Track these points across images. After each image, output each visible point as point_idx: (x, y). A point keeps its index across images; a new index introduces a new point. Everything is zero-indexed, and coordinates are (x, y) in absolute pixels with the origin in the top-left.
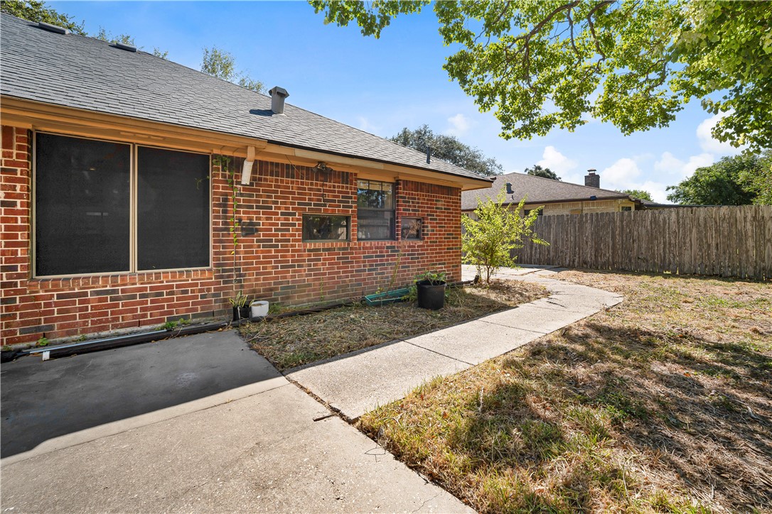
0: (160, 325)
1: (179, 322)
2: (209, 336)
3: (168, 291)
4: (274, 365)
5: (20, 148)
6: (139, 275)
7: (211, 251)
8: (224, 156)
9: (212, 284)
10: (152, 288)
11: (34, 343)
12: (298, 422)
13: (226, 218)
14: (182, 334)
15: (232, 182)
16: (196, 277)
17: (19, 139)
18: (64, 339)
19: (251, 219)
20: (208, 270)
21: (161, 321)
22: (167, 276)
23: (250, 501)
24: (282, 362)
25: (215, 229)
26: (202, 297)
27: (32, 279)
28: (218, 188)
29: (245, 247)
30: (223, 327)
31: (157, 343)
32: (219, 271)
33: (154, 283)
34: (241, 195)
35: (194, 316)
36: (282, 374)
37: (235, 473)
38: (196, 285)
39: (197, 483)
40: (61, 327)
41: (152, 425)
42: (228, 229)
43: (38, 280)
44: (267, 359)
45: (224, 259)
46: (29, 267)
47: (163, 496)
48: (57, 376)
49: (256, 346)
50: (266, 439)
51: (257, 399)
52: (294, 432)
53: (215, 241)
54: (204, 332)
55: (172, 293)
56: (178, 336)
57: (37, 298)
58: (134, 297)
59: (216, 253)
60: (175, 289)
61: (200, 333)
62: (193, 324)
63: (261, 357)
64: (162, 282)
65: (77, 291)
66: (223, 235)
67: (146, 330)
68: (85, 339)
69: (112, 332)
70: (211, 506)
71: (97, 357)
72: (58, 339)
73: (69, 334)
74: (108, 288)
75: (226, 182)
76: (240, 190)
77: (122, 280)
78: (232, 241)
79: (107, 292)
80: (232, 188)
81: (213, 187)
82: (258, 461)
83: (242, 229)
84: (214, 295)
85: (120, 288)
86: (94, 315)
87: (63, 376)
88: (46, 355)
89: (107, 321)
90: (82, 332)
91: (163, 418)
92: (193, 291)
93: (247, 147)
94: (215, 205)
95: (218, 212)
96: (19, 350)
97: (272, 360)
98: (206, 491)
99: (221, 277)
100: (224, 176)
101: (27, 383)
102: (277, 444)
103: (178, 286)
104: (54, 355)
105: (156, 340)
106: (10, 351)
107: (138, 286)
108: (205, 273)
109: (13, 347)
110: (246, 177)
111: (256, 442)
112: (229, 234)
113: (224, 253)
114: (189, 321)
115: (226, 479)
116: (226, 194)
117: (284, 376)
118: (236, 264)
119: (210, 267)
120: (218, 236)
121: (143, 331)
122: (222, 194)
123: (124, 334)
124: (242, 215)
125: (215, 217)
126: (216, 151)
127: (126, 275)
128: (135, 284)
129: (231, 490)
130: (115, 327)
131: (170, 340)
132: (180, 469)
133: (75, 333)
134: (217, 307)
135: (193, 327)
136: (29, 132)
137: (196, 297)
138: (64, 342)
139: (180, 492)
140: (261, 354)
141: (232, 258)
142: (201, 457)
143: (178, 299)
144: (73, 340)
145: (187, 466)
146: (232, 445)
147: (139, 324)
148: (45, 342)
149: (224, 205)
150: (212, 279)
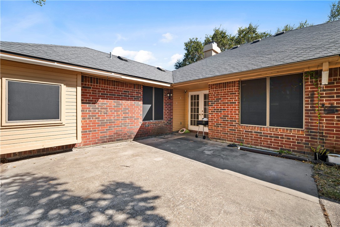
0: (277, 150)
1: (285, 151)
2: (295, 162)
3: (281, 137)
4: (319, 190)
5: (237, 86)
6: (269, 128)
7: (304, 121)
8: (311, 71)
9: (304, 137)
10: (274, 134)
11: (239, 144)
12: (300, 219)
13: (313, 104)
14: (283, 157)
15: (317, 84)
16: (294, 133)
17: (237, 84)
18: (246, 145)
19: (332, 104)
20: (301, 130)
21: (278, 149)
22: (281, 130)
23: (250, 222)
24: (324, 191)
25: (306, 110)
26: (298, 143)
27: (240, 125)
28: (308, 88)
29: (326, 120)
30: (305, 161)
31: (271, 156)
32: (308, 132)
33: (275, 132)
34: (324, 90)
35: (293, 151)
36: (319, 197)
37: (254, 211)
38: (295, 136)
39: (242, 204)
40: (246, 141)
41: (247, 181)
42: (314, 110)
43: (241, 125)
44: (317, 185)
45: (311, 126)
46: (239, 121)
47: (232, 199)
48: (238, 155)
49: (317, 176)
50: (277, 212)
51: (291, 197)
52: (293, 221)
53: (306, 116)
54: (294, 159)
55: (283, 138)
56: (281, 157)
57: (240, 131)
58: (267, 136)
59: (306, 122)
60: (284, 137)
61: (292, 159)
62: (292, 154)
63: (314, 183)
64: (279, 132)
65: (250, 130)
66: (311, 113)
67: (272, 151)
68: (251, 147)
69: (260, 147)
70: (239, 212)
71: (251, 154)
72: (245, 145)
73: (248, 144)
74: (259, 131)
75: (313, 85)
76: (323, 88)
77: (263, 129)
78: (317, 117)
79: (258, 133)
80: (317, 88)
81: (305, 89)
82: (265, 215)
83: (325, 110)
84: (305, 144)
85: (263, 132)
86: (254, 140)
87: (239, 155)
88: (239, 148)
89: (258, 143)
90: (251, 145)
91: (252, 181)
92: (293, 139)
93: (322, 63)
94: (306, 98)
95: (308, 101)
96: (236, 145)
97: (319, 187)
98: (242, 208)
99: (310, 135)
100: (311, 82)
101: (232, 154)
102: (279, 217)
103: (285, 135)
104: (241, 149)
105: (272, 155)
106: (234, 144)
107: (269, 132)
108: (300, 132)
109: (236, 143)
110: (325, 80)
111: (272, 210)
112: (315, 113)
113: (312, 123)
114: (290, 152)
115: (250, 210)
116: (313, 91)
117: (319, 198)
118: (320, 130)
119: (303, 129)
120: (308, 113)
121: (270, 151)
122: (310, 91)
123: (263, 150)
124: (324, 102)
125: (306, 104)
126: (306, 70)
127: (265, 127)
128: (268, 131)
129: (248, 214)
130: (261, 146)
131: (277, 158)
132: (242, 197)
133: (249, 144)
134: (306, 150)
135: (292, 156)
136: (239, 81)
137: (295, 142)
138: (246, 146)
139: (236, 202)
140: (316, 182)
141: (317, 126)
142: (250, 198)
143: (285, 141)
144: (248, 146)
145: (244, 197)
146: (262, 203)
147: (269, 147)
148: (242, 145)
149: (312, 97)
150: (304, 135)
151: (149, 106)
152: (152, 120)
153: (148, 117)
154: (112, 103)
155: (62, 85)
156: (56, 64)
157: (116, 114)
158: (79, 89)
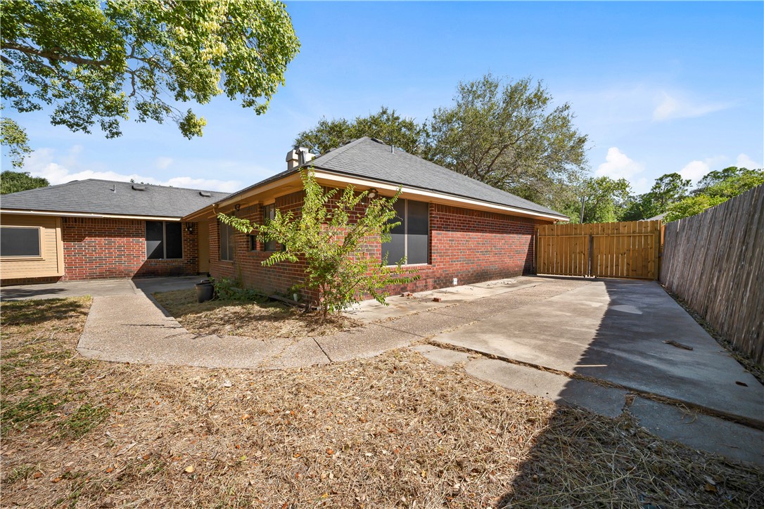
151: (157, 243)
152: (163, 258)
153: (156, 254)
154: (103, 241)
155: (41, 227)
156: (32, 212)
157: (107, 252)
158: (59, 230)
